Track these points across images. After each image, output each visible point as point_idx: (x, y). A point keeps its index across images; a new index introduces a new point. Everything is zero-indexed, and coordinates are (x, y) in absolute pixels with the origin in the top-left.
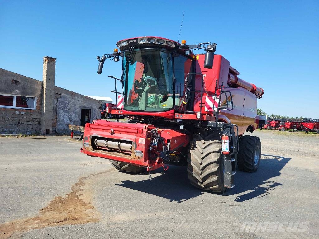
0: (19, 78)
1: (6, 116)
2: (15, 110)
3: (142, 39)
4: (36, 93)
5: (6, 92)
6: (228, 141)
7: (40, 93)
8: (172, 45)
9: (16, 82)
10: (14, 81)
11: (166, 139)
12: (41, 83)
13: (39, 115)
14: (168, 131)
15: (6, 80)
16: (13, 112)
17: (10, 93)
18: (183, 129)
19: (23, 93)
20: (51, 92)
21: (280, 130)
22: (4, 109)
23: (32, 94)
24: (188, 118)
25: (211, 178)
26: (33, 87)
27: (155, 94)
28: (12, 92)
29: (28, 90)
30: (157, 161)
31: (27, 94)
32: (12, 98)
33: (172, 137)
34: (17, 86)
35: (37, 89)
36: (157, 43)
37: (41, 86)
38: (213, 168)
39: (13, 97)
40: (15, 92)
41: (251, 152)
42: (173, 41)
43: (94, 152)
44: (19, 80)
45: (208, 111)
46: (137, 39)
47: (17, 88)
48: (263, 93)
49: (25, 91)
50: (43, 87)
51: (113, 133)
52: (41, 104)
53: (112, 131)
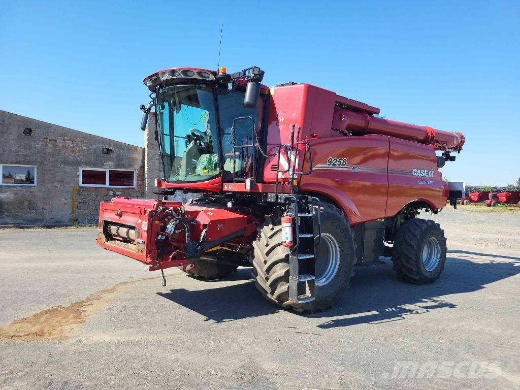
0: (112, 144)
1: (97, 198)
2: (108, 189)
3: (163, 73)
4: (134, 165)
5: (95, 165)
6: (289, 224)
7: (141, 164)
8: (208, 78)
9: (109, 151)
10: (105, 150)
11: (202, 224)
12: (142, 150)
13: (140, 195)
14: (210, 211)
15: (95, 149)
16: (106, 193)
17: (101, 167)
18: (231, 207)
19: (118, 166)
20: (155, 162)
21: (489, 205)
22: (94, 189)
23: (130, 166)
24: (236, 190)
25: (281, 286)
26: (131, 156)
27: (208, 155)
28: (103, 165)
29: (124, 162)
30: (171, 257)
31: (124, 166)
32: (104, 173)
33: (210, 221)
34: (110, 156)
35: (136, 159)
36: (183, 77)
37: (141, 154)
38: (280, 269)
39: (106, 172)
40: (108, 165)
41: (412, 247)
42: (210, 71)
43: (107, 243)
44: (112, 148)
45: (283, 177)
46: (157, 74)
47: (110, 160)
48: (463, 142)
49: (120, 163)
50: (144, 156)
51: (120, 215)
52: (143, 180)
53: (119, 211)
